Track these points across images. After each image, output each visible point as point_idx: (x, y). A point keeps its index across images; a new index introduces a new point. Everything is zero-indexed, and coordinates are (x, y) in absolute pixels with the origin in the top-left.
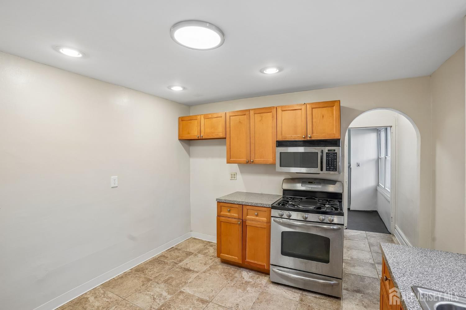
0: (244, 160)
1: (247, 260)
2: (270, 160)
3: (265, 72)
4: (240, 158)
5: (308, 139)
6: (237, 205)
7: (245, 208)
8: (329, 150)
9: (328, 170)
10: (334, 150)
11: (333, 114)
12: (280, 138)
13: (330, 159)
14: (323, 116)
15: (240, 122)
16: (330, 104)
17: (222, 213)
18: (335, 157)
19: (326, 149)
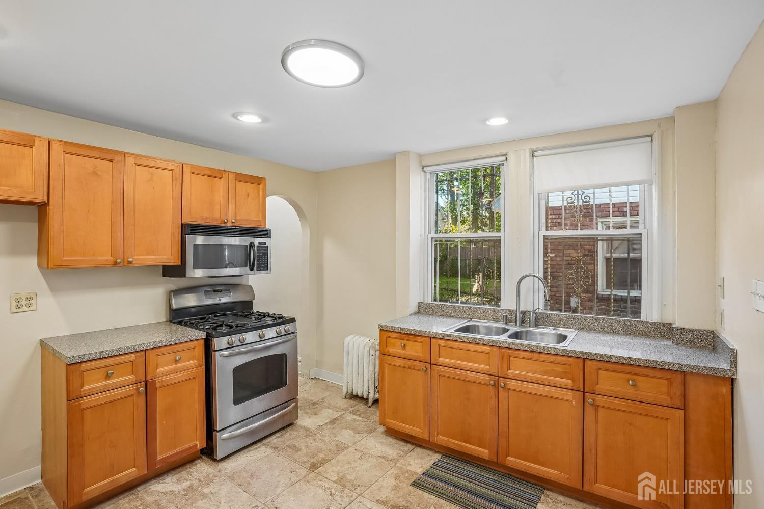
0: (106, 257)
1: (159, 457)
2: (171, 258)
3: (239, 118)
4: (94, 255)
5: (230, 224)
6: (133, 355)
7: (151, 355)
8: (260, 243)
9: (258, 269)
10: (265, 243)
11: (259, 195)
12: (187, 220)
13: (261, 254)
14: (248, 195)
15: (95, 173)
16: (258, 181)
17: (85, 388)
18: (266, 252)
19: (257, 241)
